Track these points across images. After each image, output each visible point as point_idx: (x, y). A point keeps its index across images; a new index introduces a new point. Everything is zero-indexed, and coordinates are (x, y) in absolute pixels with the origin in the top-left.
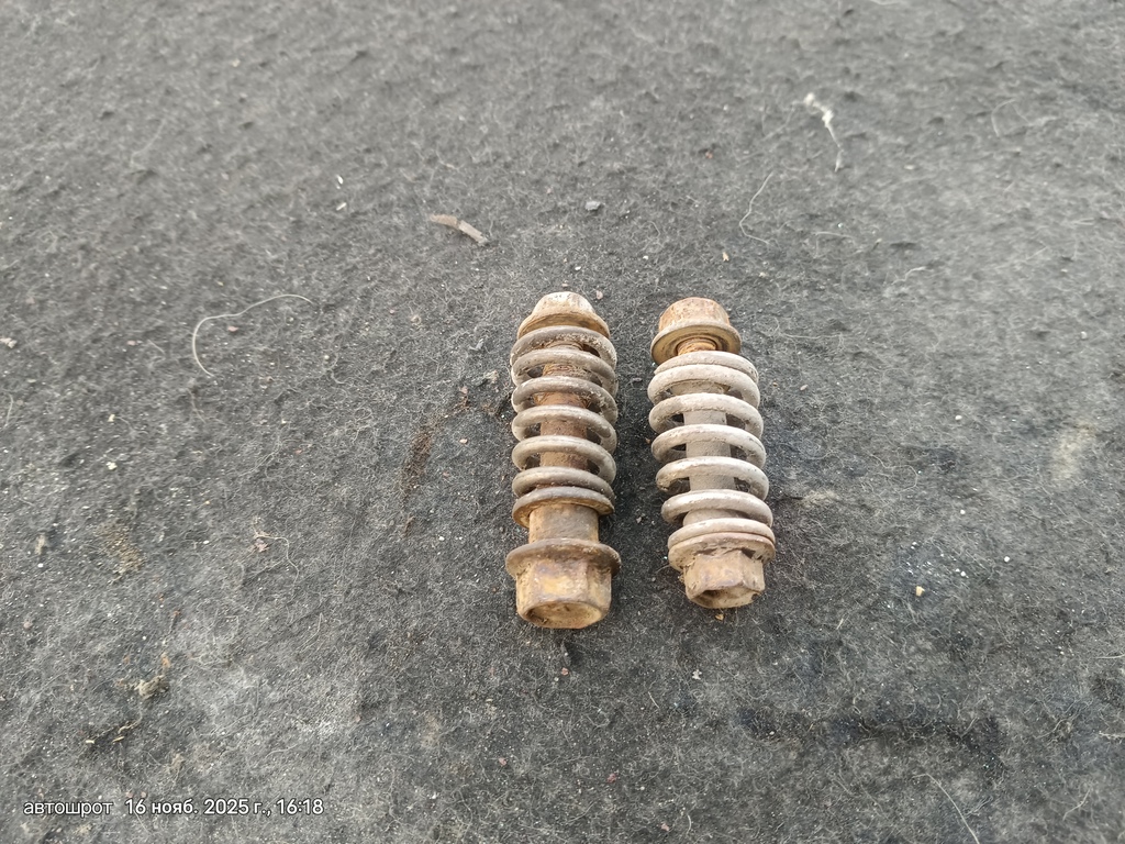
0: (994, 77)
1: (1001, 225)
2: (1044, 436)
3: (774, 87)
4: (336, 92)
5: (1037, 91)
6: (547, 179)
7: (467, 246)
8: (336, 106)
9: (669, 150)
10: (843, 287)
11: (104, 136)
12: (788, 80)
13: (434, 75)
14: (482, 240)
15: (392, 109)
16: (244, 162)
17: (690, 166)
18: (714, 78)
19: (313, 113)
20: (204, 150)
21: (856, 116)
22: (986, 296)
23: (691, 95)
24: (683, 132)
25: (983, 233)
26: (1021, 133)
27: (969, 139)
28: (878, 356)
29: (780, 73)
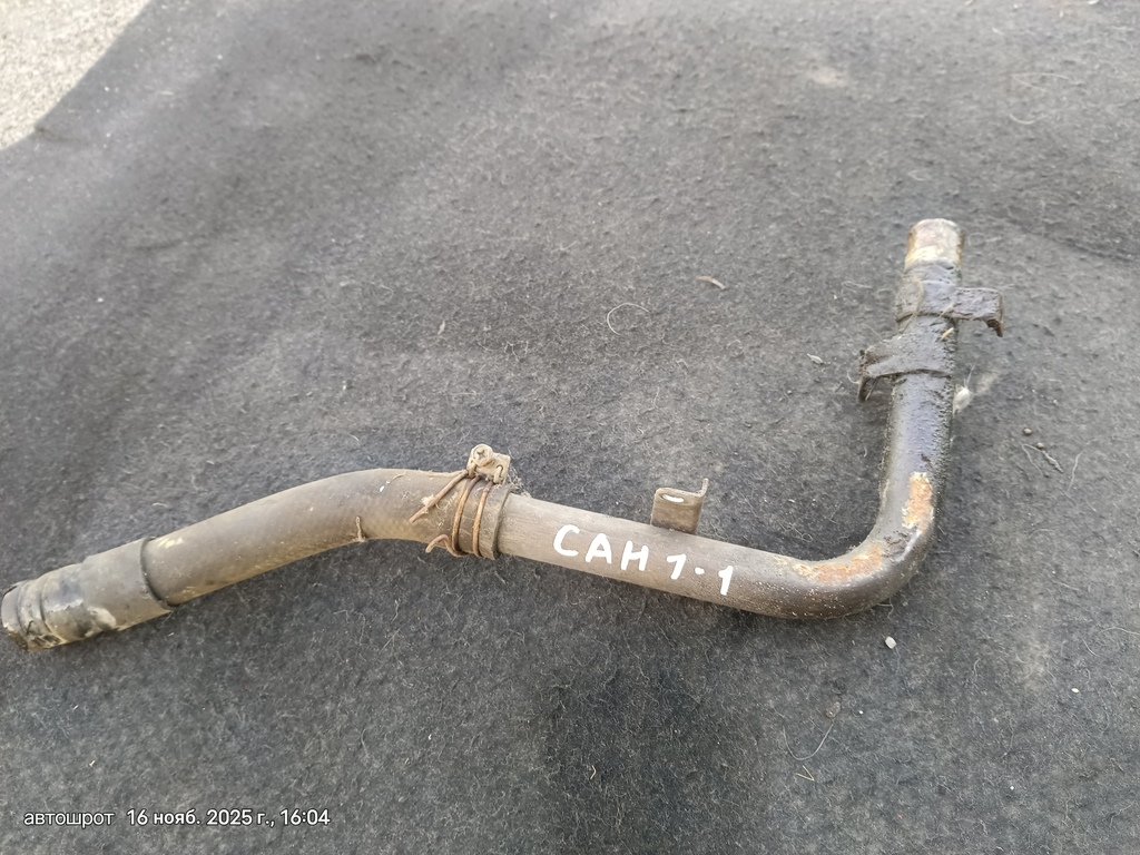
0: (972, 216)
3: (860, 220)
4: (647, 219)
5: (995, 224)
6: (752, 261)
7: (716, 290)
8: (648, 226)
9: (808, 249)
11: (538, 235)
12: (866, 217)
13: (692, 211)
14: (723, 287)
15: (674, 227)
16: (609, 250)
17: (819, 257)
19: (637, 228)
20: (588, 244)
21: (900, 235)
23: (819, 224)
24: (816, 241)
26: (983, 245)
29: (863, 213)
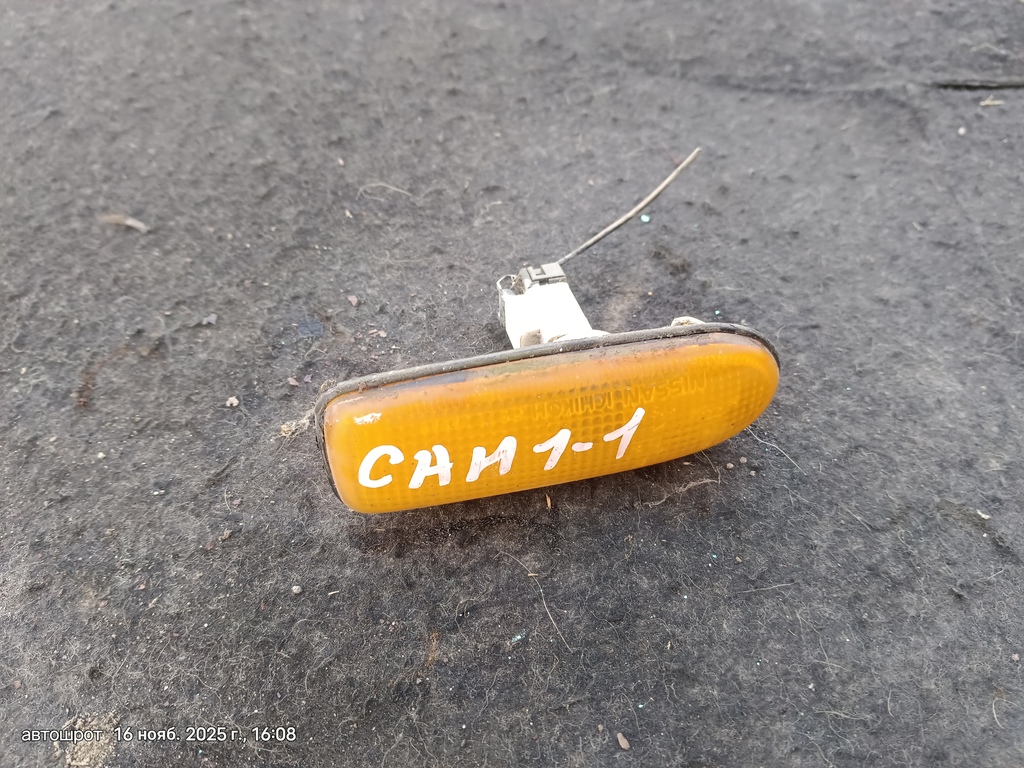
1: (570, 165)
2: (598, 303)
10: (442, 223)
18: (342, 93)
22: (555, 214)
25: (555, 171)
27: (548, 110)
28: (469, 267)
